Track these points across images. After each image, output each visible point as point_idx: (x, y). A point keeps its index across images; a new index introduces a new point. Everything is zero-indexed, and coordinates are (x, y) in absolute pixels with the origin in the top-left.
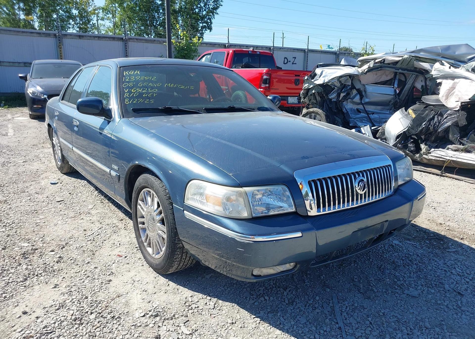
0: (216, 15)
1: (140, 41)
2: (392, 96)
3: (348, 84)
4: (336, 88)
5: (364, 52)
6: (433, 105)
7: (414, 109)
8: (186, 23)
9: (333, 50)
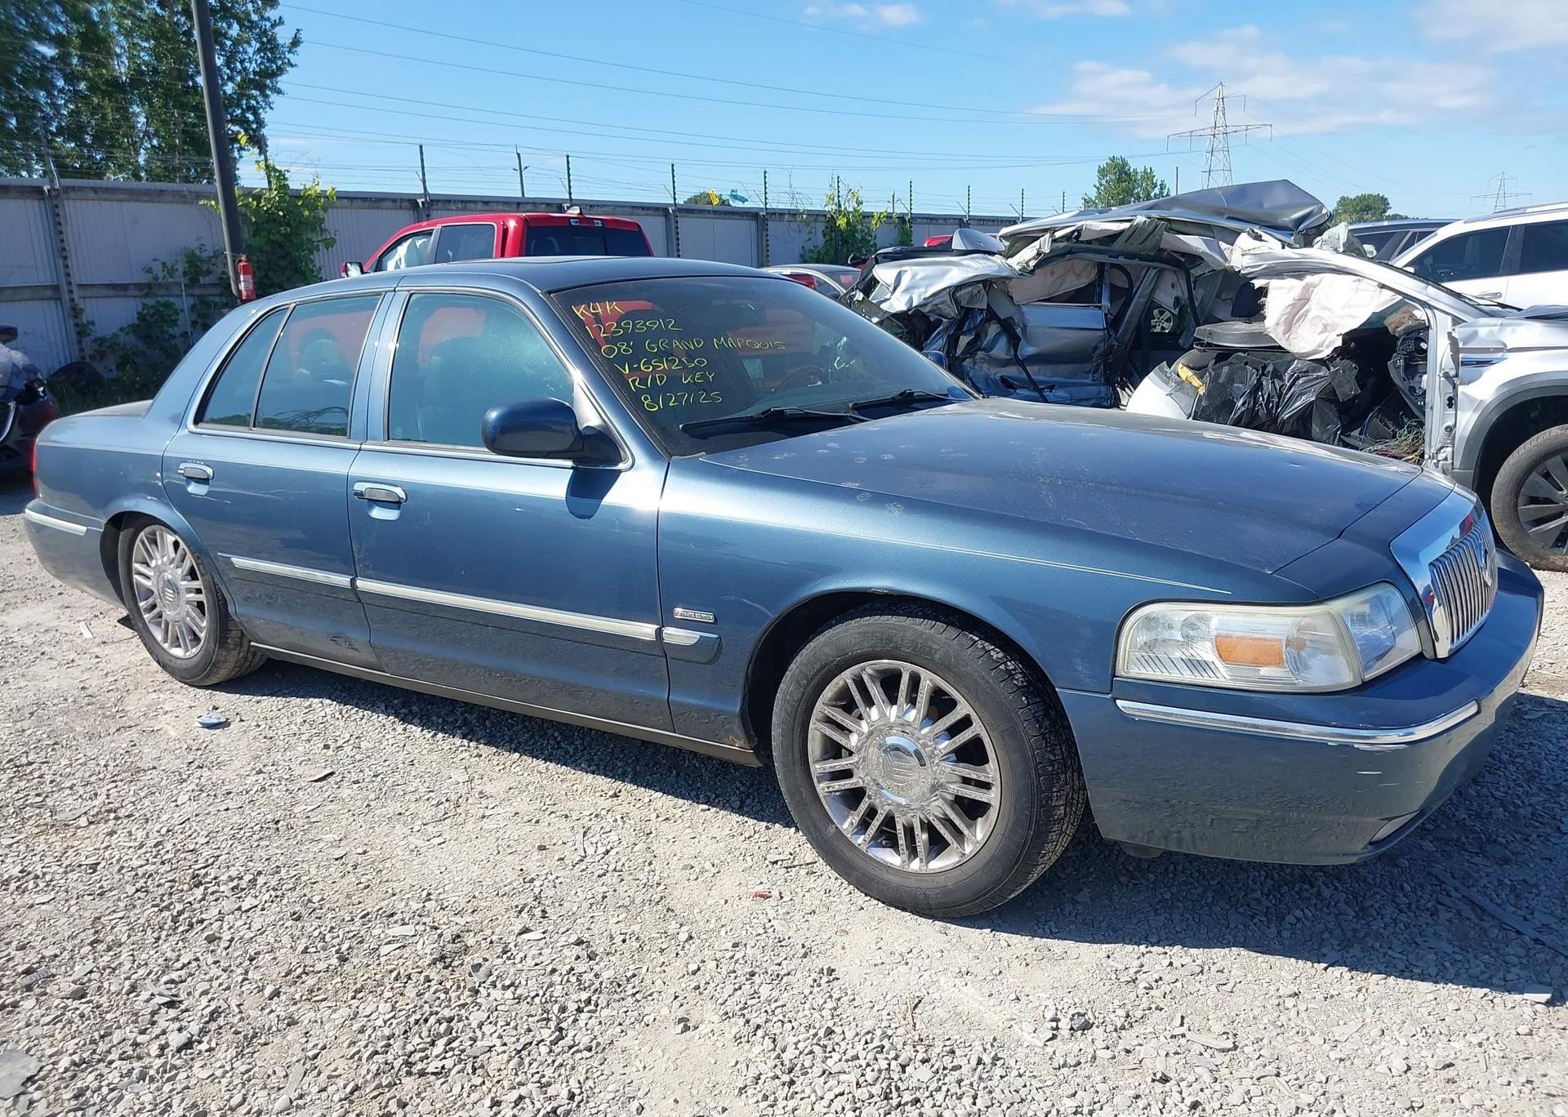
0: (273, 97)
1: (105, 196)
2: (1100, 333)
3: (978, 306)
4: (945, 320)
5: (834, 207)
6: (1243, 350)
7: (1198, 365)
8: (164, 123)
9: (747, 205)
